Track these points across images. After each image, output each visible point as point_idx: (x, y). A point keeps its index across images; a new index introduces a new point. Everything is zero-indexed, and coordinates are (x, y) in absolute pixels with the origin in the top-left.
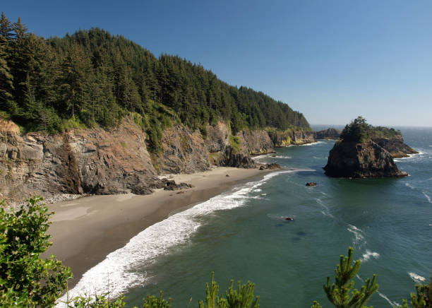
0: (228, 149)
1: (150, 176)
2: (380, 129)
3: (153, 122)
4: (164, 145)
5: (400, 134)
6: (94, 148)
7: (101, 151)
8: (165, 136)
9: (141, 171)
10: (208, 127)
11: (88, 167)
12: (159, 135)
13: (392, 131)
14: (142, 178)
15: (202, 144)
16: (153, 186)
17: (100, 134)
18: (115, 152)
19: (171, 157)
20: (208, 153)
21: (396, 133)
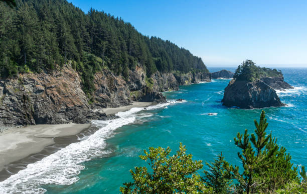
0: (145, 88)
1: (86, 109)
2: (264, 69)
3: (86, 67)
4: (96, 86)
5: (281, 73)
6: (43, 88)
7: (48, 90)
8: (96, 78)
9: (79, 106)
10: (129, 71)
11: (38, 103)
12: (91, 78)
13: (275, 71)
14: (80, 111)
15: (124, 84)
16: (89, 117)
17: (47, 77)
18: (59, 91)
19: (102, 95)
20: (129, 92)
21: (278, 73)
